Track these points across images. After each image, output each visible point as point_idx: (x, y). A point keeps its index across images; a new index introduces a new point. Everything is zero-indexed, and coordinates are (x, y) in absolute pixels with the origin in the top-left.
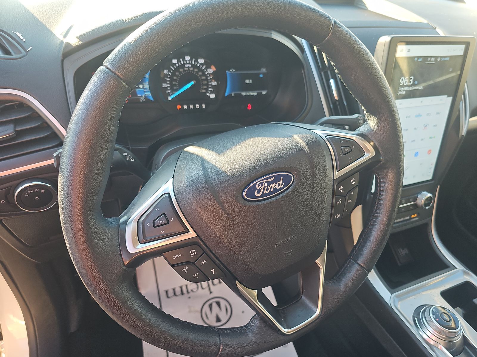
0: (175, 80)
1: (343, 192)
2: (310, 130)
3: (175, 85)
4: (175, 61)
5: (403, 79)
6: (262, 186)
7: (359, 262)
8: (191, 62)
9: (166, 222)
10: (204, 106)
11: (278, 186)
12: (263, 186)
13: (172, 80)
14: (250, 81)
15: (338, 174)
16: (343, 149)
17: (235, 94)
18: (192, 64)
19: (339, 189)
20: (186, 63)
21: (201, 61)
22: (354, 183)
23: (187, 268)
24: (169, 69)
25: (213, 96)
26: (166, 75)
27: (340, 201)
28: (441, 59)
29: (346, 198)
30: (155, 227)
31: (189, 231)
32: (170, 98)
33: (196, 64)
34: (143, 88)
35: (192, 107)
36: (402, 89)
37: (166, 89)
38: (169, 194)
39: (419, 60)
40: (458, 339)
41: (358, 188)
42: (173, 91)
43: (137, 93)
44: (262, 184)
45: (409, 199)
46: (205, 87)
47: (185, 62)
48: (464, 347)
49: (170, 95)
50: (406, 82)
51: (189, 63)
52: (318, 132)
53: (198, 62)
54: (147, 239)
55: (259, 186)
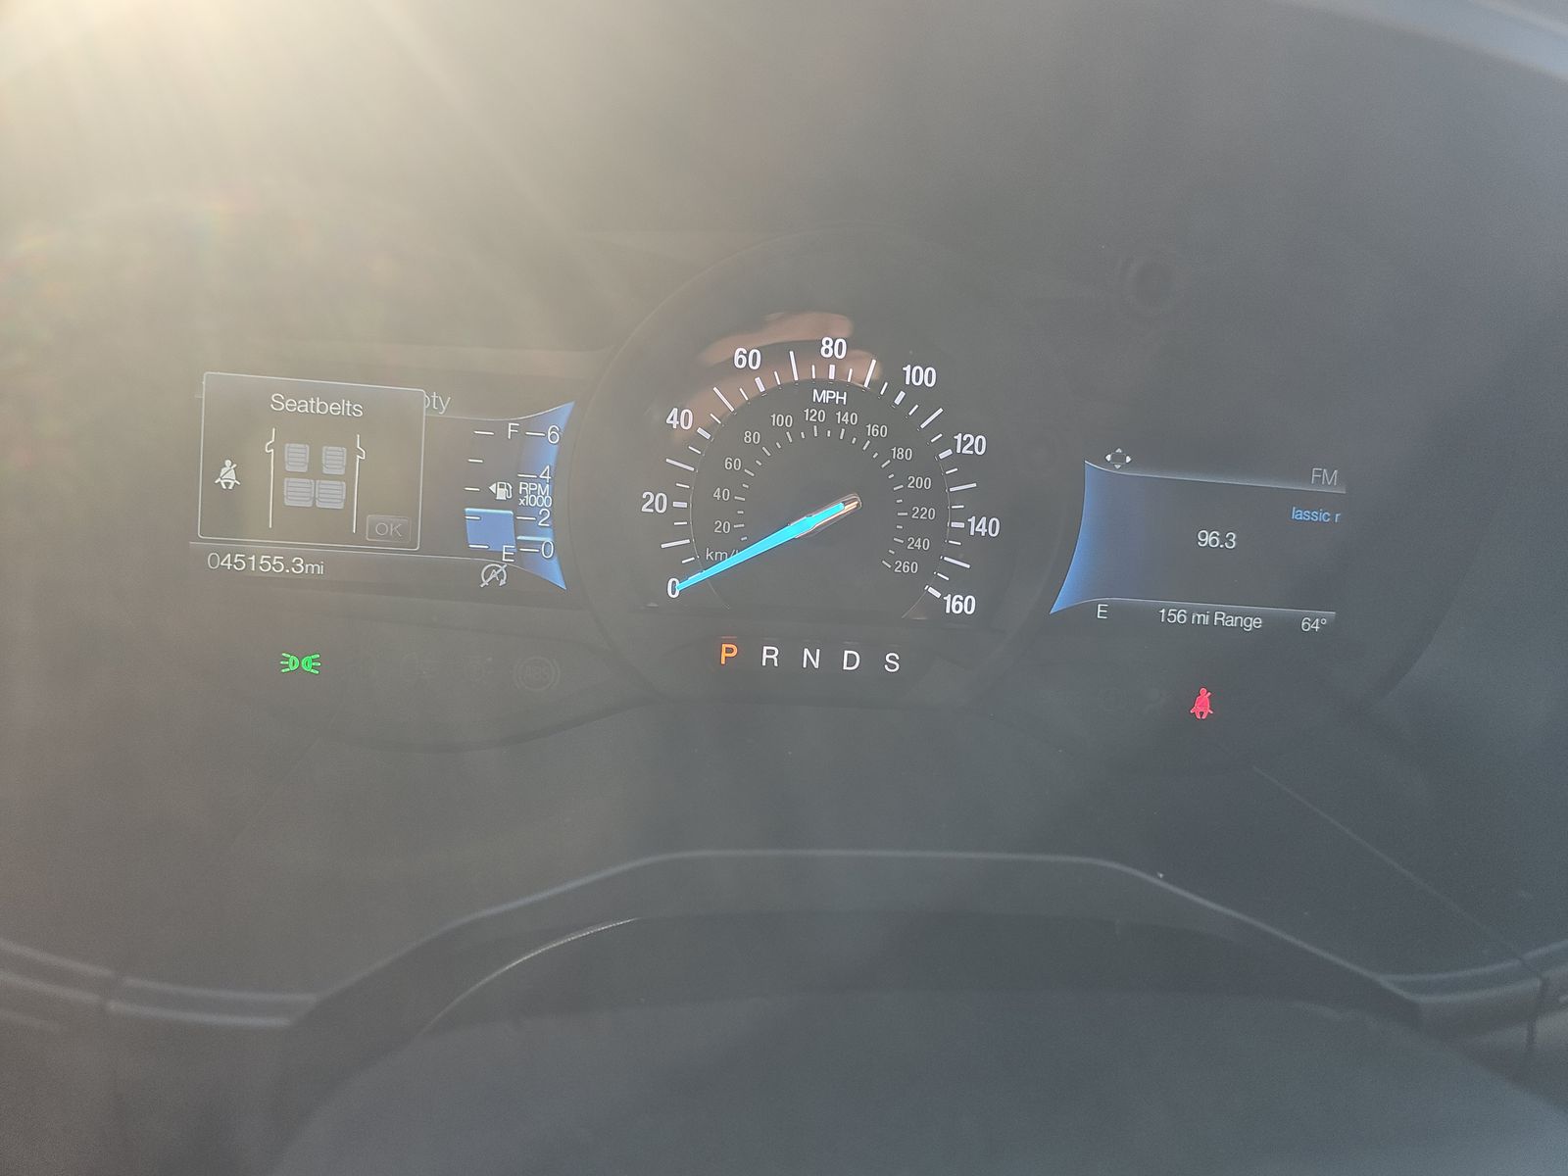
0: (732, 478)
3: (725, 510)
8: (850, 374)
10: (892, 661)
13: (709, 473)
14: (1223, 540)
18: (855, 388)
21: (922, 376)
25: (960, 605)
26: (679, 441)
32: (674, 588)
33: (884, 388)
34: (511, 503)
35: (812, 658)
37: (662, 526)
42: (707, 544)
46: (923, 543)
47: (813, 372)
49: (682, 573)
53: (898, 384)
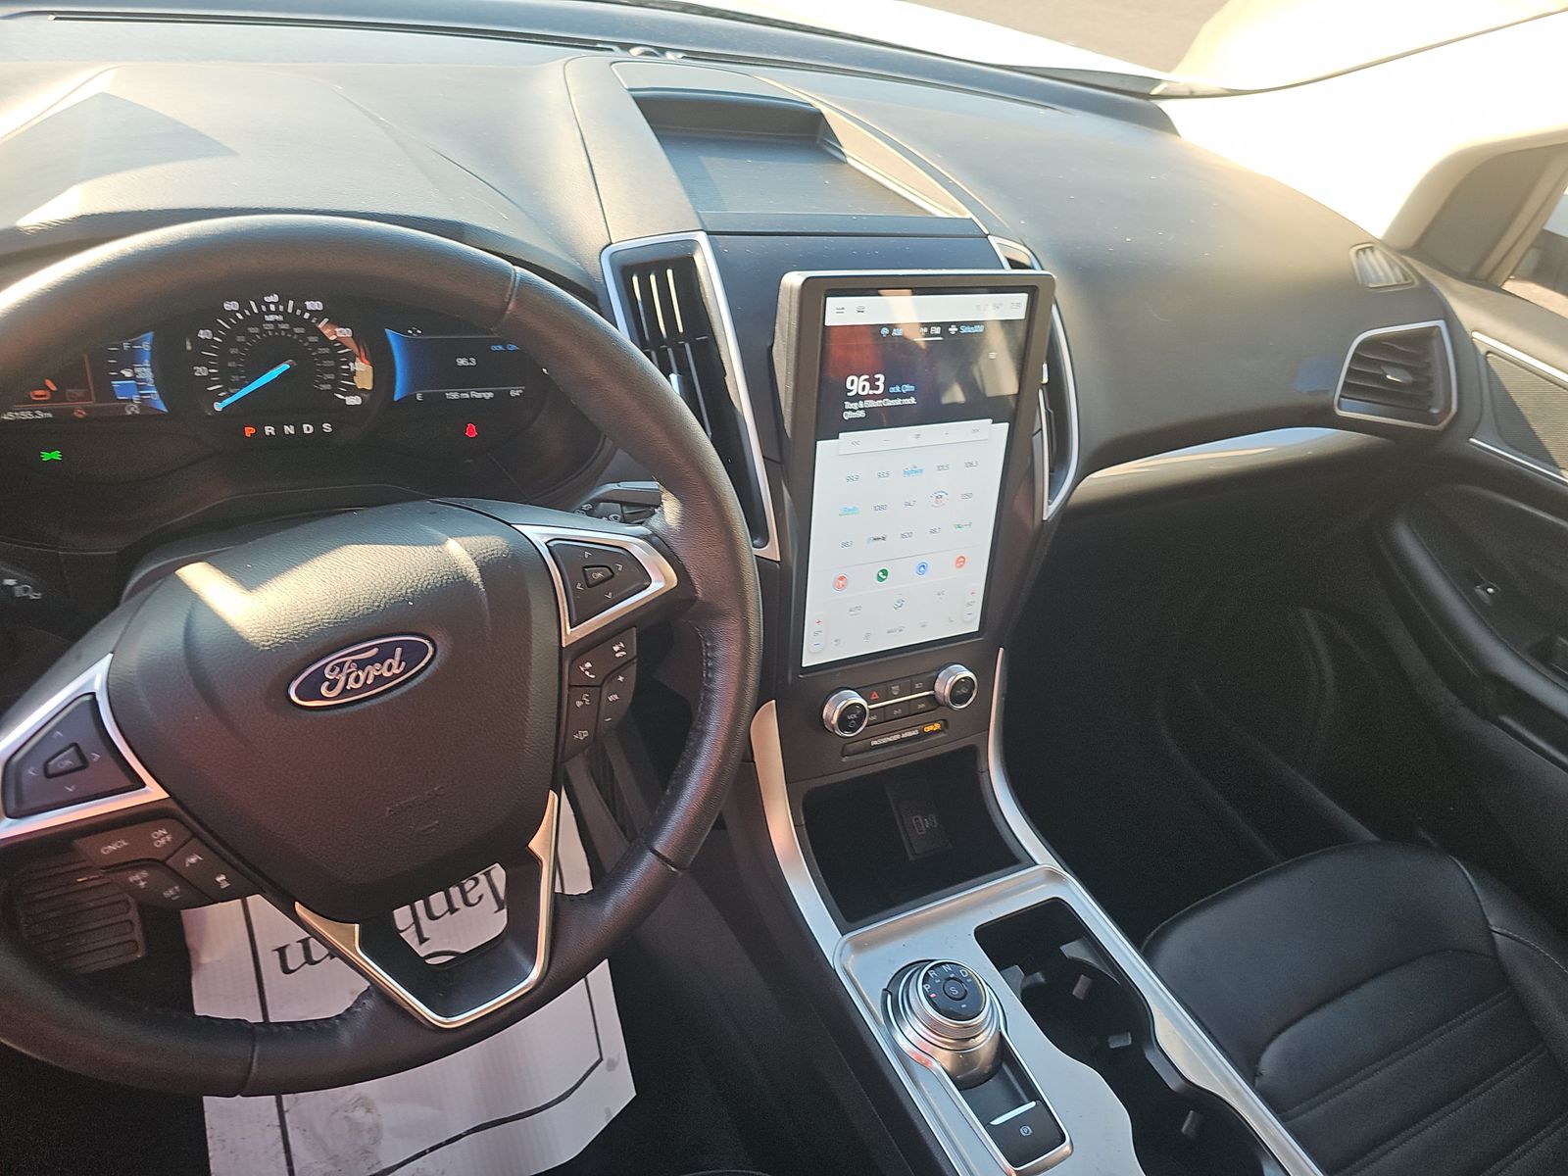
0: (235, 358)
1: (593, 676)
2: (510, 525)
3: (235, 371)
4: (231, 306)
5: (853, 381)
6: (341, 671)
7: (658, 848)
8: (281, 308)
9: (79, 764)
10: (327, 428)
11: (389, 670)
12: (346, 671)
13: (223, 354)
14: (469, 361)
15: (571, 634)
16: (587, 573)
17: (423, 396)
18: (285, 313)
19: (582, 669)
20: (269, 312)
21: (315, 305)
22: (624, 653)
23: (145, 874)
24: (215, 329)
25: (353, 401)
26: (206, 344)
27: (587, 697)
28: (959, 330)
29: (601, 692)
30: (48, 776)
31: (143, 785)
32: (218, 407)
33: (298, 312)
34: (133, 378)
35: (289, 430)
36: (855, 406)
37: (207, 380)
38: (93, 694)
39: (894, 334)
40: (983, 1044)
41: (635, 665)
42: (230, 386)
43: (116, 391)
44: (341, 665)
45: (912, 685)
46: (331, 377)
47: (264, 308)
48: (1001, 1064)
49: (220, 400)
50: (864, 387)
51: (277, 312)
52: (530, 531)
53: (305, 310)
54: (25, 807)
55: (332, 670)
